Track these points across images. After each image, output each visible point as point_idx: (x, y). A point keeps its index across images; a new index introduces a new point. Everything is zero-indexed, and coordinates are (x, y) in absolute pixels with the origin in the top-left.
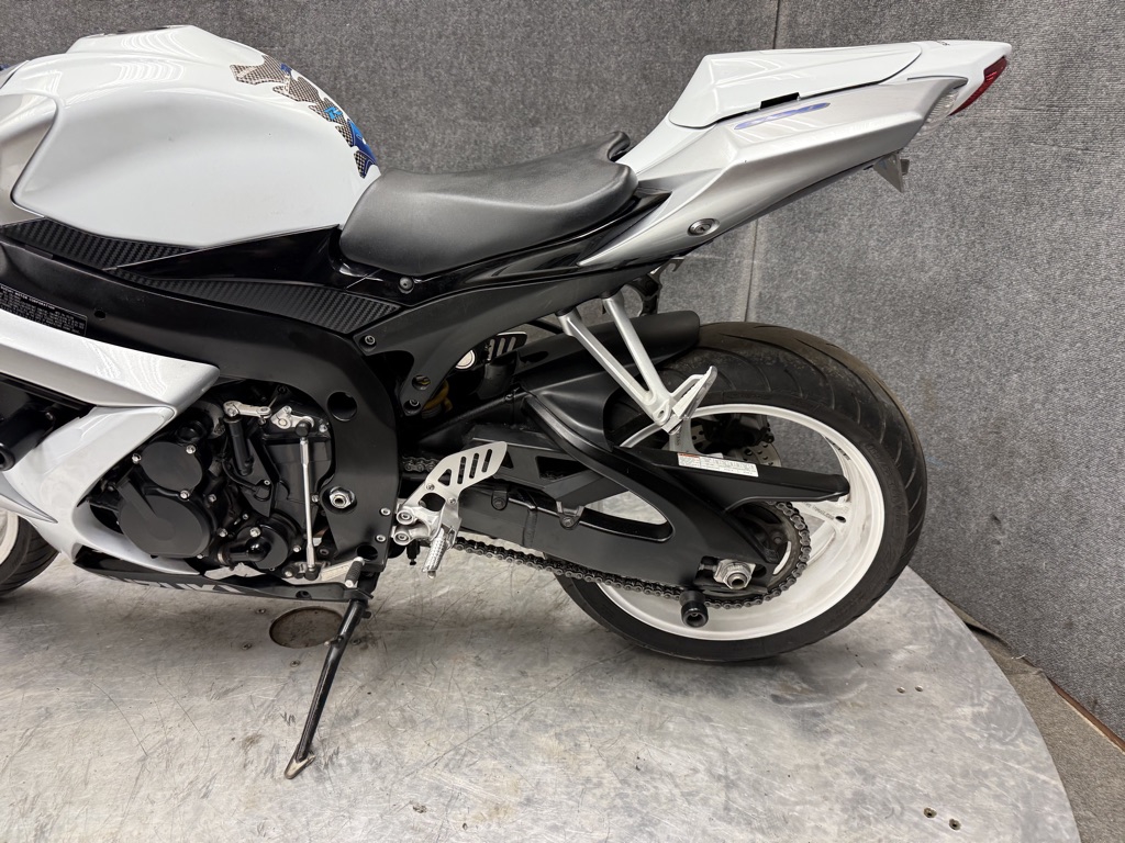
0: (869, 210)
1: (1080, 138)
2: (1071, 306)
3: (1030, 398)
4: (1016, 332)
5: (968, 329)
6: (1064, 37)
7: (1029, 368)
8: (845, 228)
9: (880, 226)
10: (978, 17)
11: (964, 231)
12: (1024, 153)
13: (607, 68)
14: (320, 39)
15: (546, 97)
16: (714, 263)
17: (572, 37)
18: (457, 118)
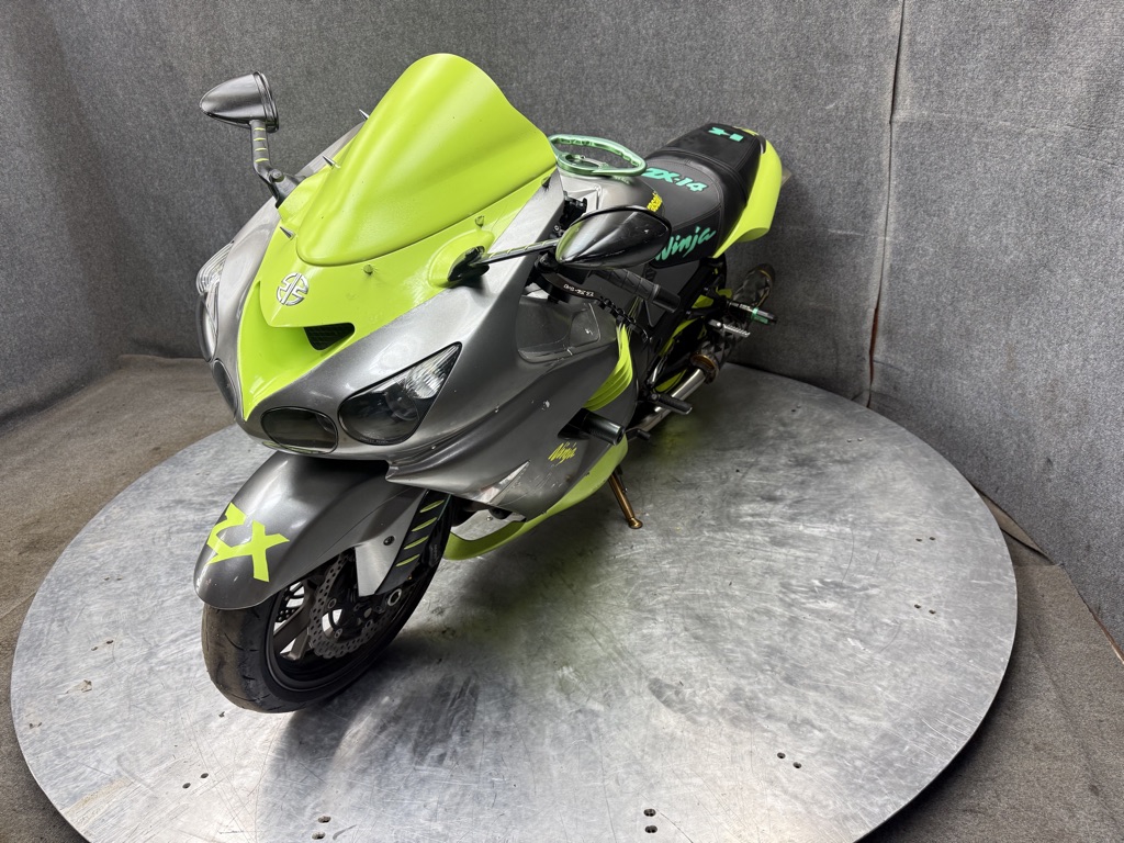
0: (970, 200)
1: (1110, 154)
2: (1100, 291)
3: (1074, 365)
4: (1067, 310)
5: (1037, 304)
6: (1100, 71)
7: (1074, 340)
8: (952, 215)
9: (978, 214)
12: (1074, 163)
13: (766, 80)
14: (545, 74)
15: (718, 105)
16: (854, 238)
17: (739, 56)
18: (648, 127)
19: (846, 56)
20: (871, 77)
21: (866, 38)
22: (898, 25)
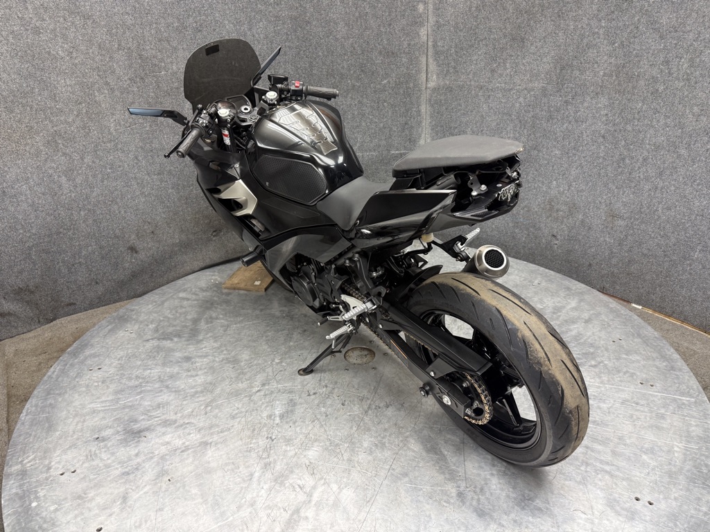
0: (481, 125)
1: (570, 95)
2: (574, 155)
3: (562, 190)
4: (553, 166)
5: (531, 167)
6: (561, 58)
7: (560, 179)
9: (487, 130)
10: (523, 47)
11: (525, 131)
12: (549, 100)
19: (393, 53)
20: (411, 65)
21: (406, 43)
22: (425, 38)
